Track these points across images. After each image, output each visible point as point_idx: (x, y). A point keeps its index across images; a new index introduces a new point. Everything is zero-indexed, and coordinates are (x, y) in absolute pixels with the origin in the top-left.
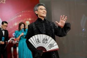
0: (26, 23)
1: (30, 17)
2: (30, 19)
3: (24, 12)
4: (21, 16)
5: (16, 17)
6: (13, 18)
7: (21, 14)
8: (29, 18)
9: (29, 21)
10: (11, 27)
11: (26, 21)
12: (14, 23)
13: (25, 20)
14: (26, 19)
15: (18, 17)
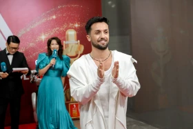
0: (68, 36)
1: (78, 21)
2: (77, 25)
3: (62, 8)
4: (54, 17)
5: (44, 20)
6: (37, 24)
7: (55, 13)
8: (73, 23)
9: (75, 29)
10: (31, 44)
11: (67, 29)
12: (40, 35)
13: (65, 26)
14: (68, 24)
15: (47, 21)
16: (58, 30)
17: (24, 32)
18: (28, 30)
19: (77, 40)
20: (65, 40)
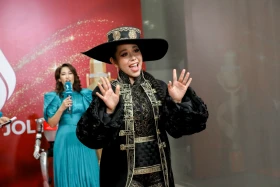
3: (83, 25)
4: (72, 38)
5: (57, 43)
6: (47, 48)
7: (73, 32)
10: (38, 79)
15: (62, 44)
16: (77, 58)
17: (27, 61)
18: (33, 58)
19: (107, 72)
20: (89, 72)
